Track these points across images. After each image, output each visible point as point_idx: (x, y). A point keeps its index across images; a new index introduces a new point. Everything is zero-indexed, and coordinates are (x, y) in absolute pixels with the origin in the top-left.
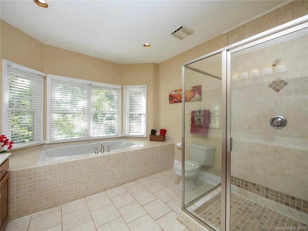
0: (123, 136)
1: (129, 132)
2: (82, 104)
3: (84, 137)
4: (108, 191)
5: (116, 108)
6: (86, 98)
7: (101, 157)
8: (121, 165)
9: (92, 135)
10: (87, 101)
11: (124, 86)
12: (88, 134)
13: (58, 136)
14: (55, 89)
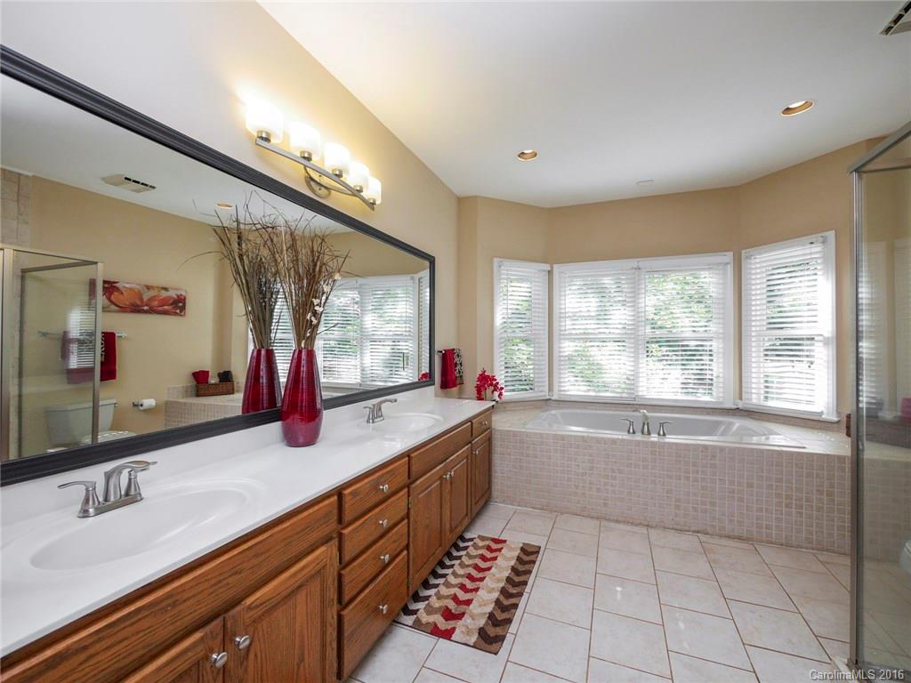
0: (740, 406)
1: (766, 398)
2: (620, 316)
3: (624, 395)
4: (653, 532)
5: (718, 321)
6: (628, 302)
7: (638, 443)
8: (696, 480)
9: (645, 393)
10: (632, 311)
11: (743, 252)
12: (633, 389)
13: (572, 387)
14: (565, 291)
